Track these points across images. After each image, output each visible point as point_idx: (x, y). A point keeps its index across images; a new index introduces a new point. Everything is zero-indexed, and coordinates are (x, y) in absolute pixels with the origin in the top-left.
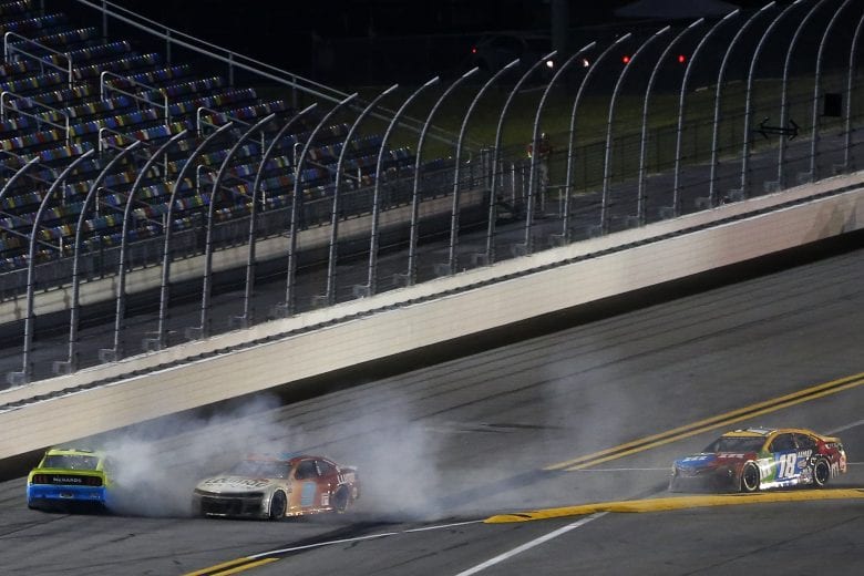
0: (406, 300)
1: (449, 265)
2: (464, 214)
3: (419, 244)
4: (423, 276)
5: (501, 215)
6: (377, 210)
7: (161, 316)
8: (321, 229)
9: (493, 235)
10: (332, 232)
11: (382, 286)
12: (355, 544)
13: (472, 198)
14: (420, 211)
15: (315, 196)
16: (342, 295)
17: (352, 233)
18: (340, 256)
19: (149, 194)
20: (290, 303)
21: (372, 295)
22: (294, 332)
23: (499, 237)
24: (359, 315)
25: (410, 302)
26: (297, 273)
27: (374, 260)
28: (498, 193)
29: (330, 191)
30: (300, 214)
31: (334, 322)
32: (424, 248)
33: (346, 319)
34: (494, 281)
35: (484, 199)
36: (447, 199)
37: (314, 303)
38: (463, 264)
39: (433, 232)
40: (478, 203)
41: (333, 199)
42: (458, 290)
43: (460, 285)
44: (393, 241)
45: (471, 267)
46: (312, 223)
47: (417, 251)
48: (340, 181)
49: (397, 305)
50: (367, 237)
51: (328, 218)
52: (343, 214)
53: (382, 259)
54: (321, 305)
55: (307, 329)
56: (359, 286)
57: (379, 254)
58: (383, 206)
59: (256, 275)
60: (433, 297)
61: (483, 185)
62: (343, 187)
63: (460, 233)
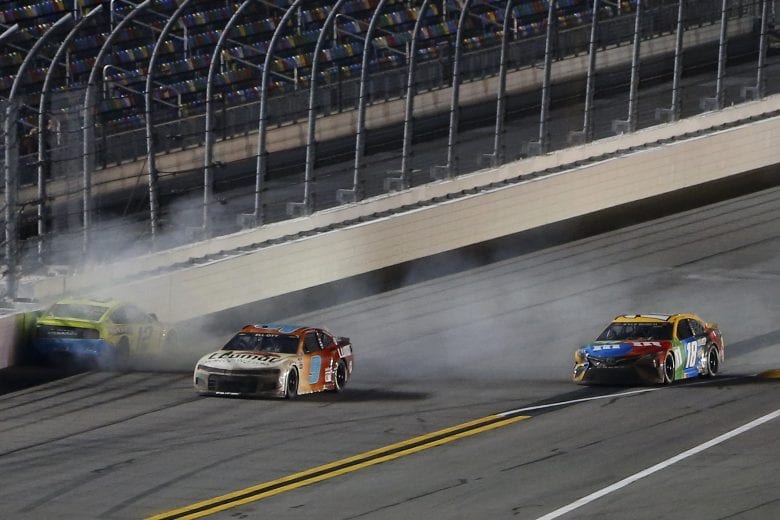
0: (669, 136)
1: (716, 98)
2: (731, 43)
3: (684, 75)
4: (687, 110)
5: (772, 45)
6: (638, 39)
7: (404, 154)
8: (578, 59)
9: (764, 66)
10: (588, 64)
11: (642, 121)
12: (613, 400)
13: (740, 26)
14: (684, 40)
15: (571, 23)
16: (599, 131)
17: (611, 64)
18: (596, 88)
19: (391, 22)
20: (543, 139)
21: (632, 131)
22: (547, 171)
23: (771, 68)
24: (618, 153)
25: (673, 139)
26: (551, 107)
27: (634, 93)
28: (770, 21)
29: (587, 19)
30: (553, 43)
31: (591, 160)
32: (688, 81)
33: (604, 157)
34: (764, 116)
35: (754, 28)
36: (714, 26)
37: (570, 139)
38: (730, 98)
39: (698, 63)
40: (747, 31)
41: (590, 28)
42: (725, 126)
43: (728, 121)
44: (655, 73)
45: (739, 101)
46: (568, 53)
47: (680, 84)
48: (598, 8)
49: (659, 142)
50: (627, 67)
51: (585, 47)
52: (602, 43)
53: (643, 93)
54: (576, 142)
55: (562, 168)
56: (618, 122)
57: (640, 87)
58: (645, 34)
59: (507, 109)
60: (698, 133)
61: (753, 13)
62: (601, 15)
63: (728, 64)
